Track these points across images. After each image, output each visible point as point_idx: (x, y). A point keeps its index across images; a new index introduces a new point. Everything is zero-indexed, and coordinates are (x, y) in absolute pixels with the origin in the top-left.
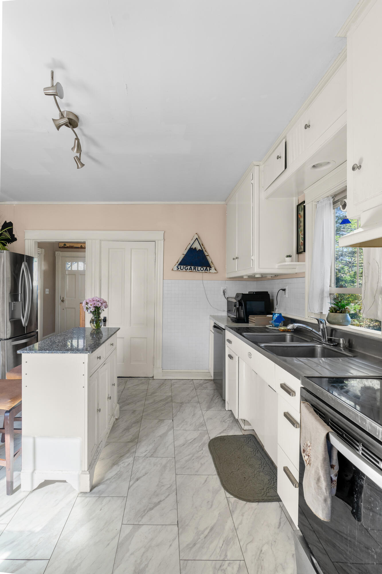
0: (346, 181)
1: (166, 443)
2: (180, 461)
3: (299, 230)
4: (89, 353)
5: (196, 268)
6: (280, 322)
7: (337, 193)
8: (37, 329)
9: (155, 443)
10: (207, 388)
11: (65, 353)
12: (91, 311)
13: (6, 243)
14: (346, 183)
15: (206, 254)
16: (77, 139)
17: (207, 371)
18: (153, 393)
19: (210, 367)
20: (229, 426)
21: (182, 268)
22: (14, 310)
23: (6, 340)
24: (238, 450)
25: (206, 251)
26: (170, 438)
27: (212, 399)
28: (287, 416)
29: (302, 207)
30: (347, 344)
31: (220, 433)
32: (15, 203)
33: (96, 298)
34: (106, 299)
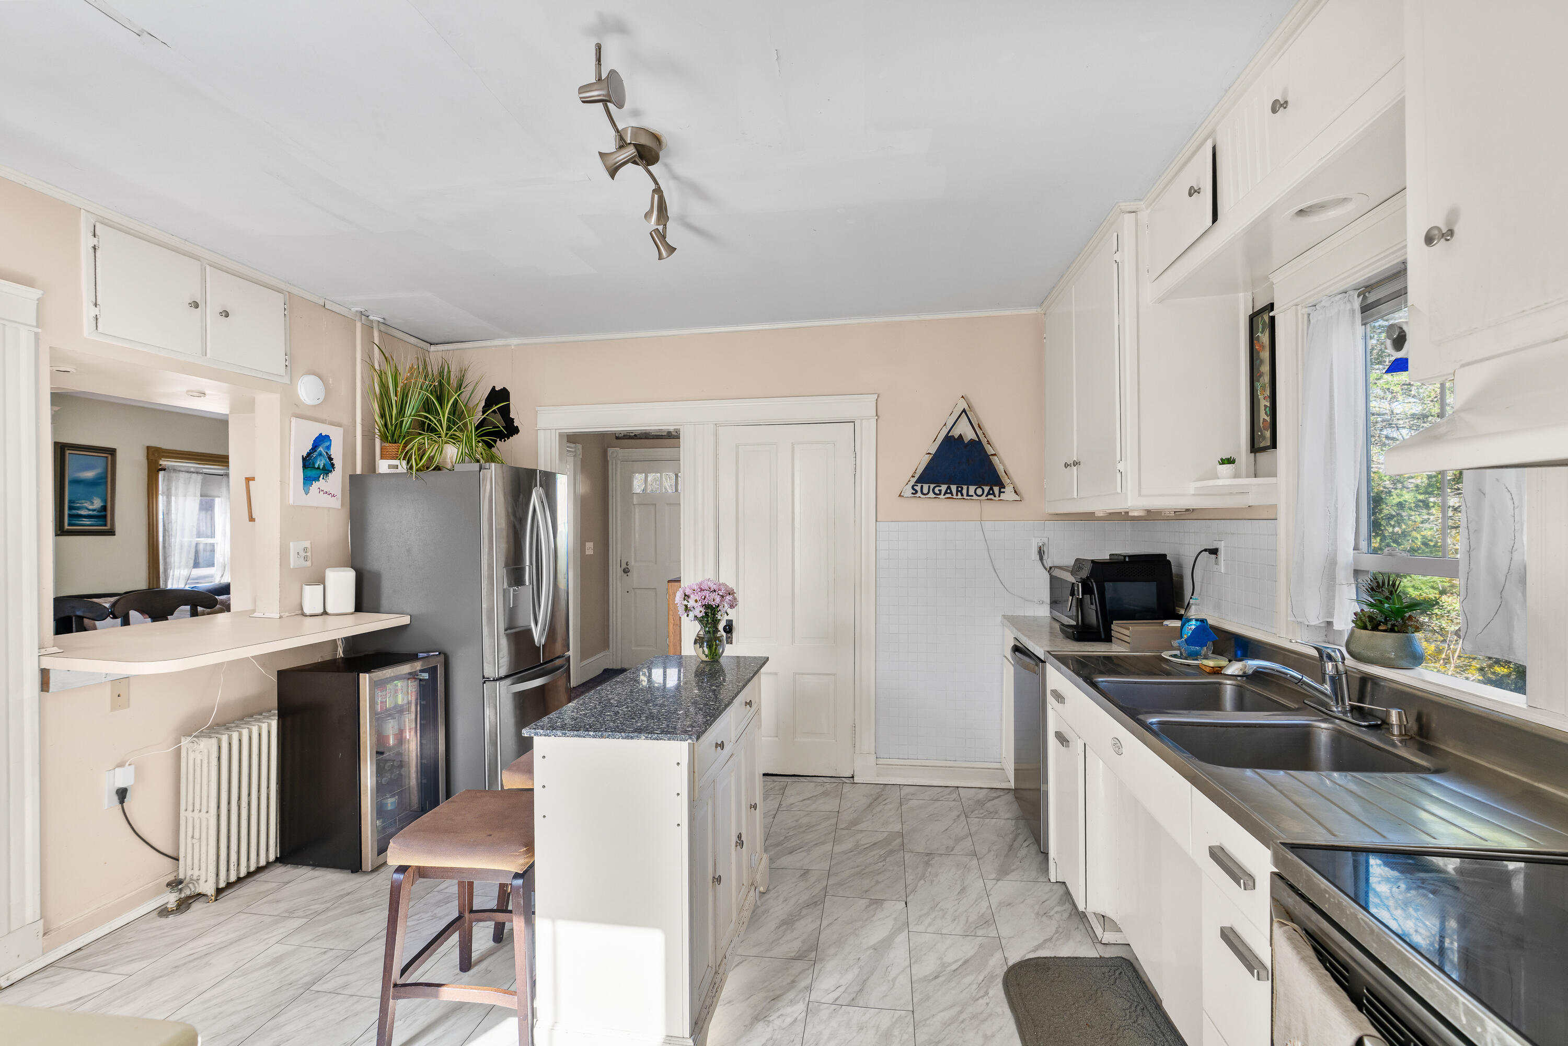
0: (1405, 247)
1: (889, 969)
2: (928, 1022)
3: (1258, 385)
4: (689, 741)
5: (962, 488)
6: (1202, 646)
7: (1372, 282)
8: (569, 650)
9: (860, 967)
10: (996, 813)
11: (632, 738)
12: (696, 616)
13: (495, 442)
14: (1406, 254)
15: (990, 451)
16: (658, 190)
17: (997, 765)
18: (854, 823)
19: (1004, 756)
20: (1060, 930)
21: (925, 490)
22: (515, 606)
23: (497, 680)
24: (1087, 1002)
25: (989, 444)
26: (898, 954)
27: (1011, 847)
28: (1230, 937)
29: (1265, 321)
30: (1413, 725)
31: (1036, 949)
32: (515, 341)
33: (709, 583)
34: (731, 585)
